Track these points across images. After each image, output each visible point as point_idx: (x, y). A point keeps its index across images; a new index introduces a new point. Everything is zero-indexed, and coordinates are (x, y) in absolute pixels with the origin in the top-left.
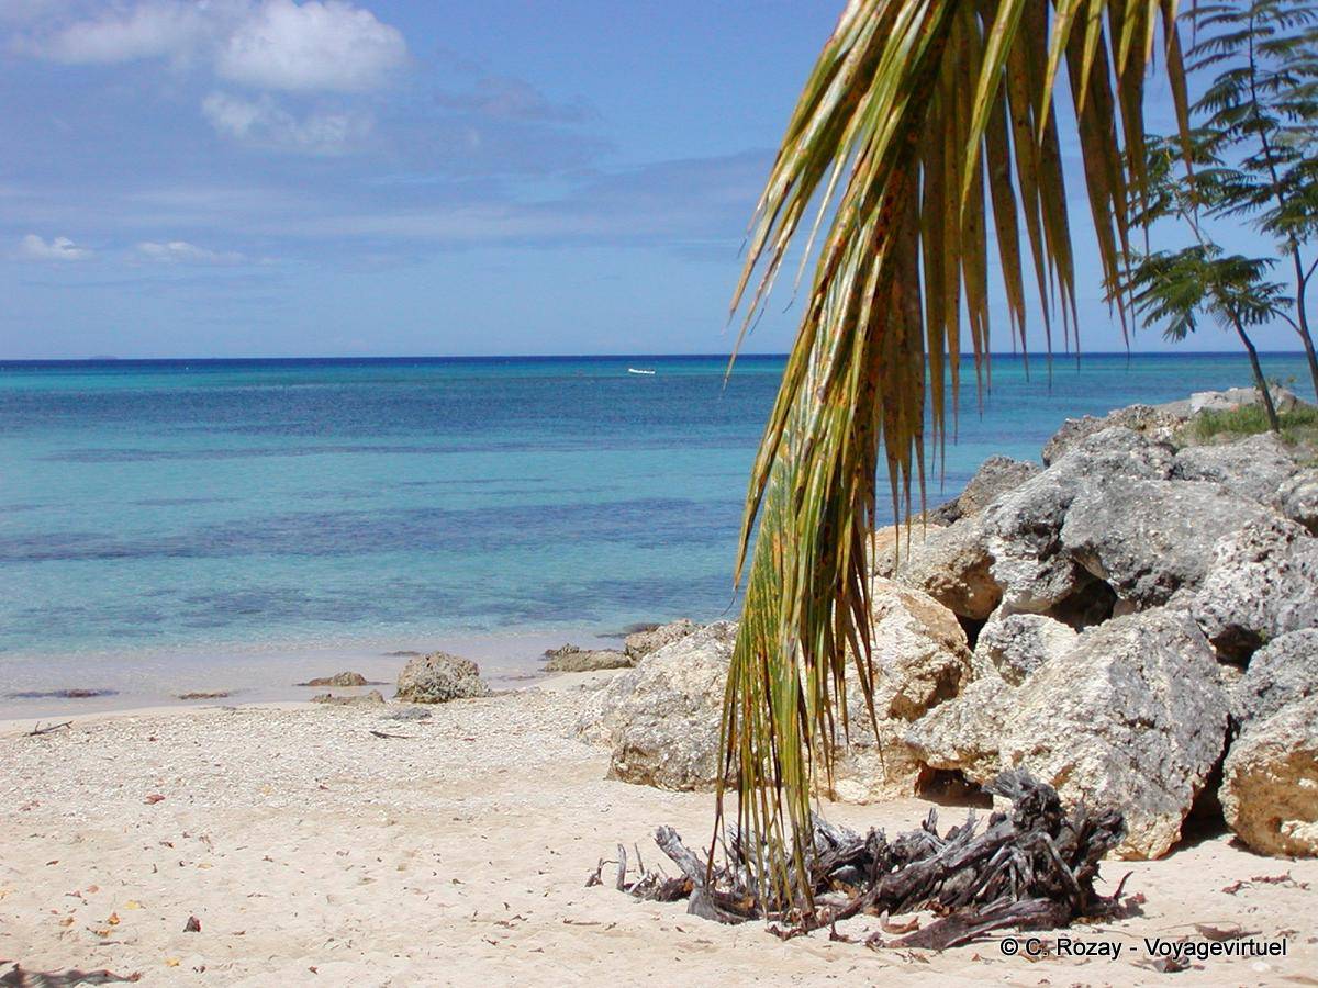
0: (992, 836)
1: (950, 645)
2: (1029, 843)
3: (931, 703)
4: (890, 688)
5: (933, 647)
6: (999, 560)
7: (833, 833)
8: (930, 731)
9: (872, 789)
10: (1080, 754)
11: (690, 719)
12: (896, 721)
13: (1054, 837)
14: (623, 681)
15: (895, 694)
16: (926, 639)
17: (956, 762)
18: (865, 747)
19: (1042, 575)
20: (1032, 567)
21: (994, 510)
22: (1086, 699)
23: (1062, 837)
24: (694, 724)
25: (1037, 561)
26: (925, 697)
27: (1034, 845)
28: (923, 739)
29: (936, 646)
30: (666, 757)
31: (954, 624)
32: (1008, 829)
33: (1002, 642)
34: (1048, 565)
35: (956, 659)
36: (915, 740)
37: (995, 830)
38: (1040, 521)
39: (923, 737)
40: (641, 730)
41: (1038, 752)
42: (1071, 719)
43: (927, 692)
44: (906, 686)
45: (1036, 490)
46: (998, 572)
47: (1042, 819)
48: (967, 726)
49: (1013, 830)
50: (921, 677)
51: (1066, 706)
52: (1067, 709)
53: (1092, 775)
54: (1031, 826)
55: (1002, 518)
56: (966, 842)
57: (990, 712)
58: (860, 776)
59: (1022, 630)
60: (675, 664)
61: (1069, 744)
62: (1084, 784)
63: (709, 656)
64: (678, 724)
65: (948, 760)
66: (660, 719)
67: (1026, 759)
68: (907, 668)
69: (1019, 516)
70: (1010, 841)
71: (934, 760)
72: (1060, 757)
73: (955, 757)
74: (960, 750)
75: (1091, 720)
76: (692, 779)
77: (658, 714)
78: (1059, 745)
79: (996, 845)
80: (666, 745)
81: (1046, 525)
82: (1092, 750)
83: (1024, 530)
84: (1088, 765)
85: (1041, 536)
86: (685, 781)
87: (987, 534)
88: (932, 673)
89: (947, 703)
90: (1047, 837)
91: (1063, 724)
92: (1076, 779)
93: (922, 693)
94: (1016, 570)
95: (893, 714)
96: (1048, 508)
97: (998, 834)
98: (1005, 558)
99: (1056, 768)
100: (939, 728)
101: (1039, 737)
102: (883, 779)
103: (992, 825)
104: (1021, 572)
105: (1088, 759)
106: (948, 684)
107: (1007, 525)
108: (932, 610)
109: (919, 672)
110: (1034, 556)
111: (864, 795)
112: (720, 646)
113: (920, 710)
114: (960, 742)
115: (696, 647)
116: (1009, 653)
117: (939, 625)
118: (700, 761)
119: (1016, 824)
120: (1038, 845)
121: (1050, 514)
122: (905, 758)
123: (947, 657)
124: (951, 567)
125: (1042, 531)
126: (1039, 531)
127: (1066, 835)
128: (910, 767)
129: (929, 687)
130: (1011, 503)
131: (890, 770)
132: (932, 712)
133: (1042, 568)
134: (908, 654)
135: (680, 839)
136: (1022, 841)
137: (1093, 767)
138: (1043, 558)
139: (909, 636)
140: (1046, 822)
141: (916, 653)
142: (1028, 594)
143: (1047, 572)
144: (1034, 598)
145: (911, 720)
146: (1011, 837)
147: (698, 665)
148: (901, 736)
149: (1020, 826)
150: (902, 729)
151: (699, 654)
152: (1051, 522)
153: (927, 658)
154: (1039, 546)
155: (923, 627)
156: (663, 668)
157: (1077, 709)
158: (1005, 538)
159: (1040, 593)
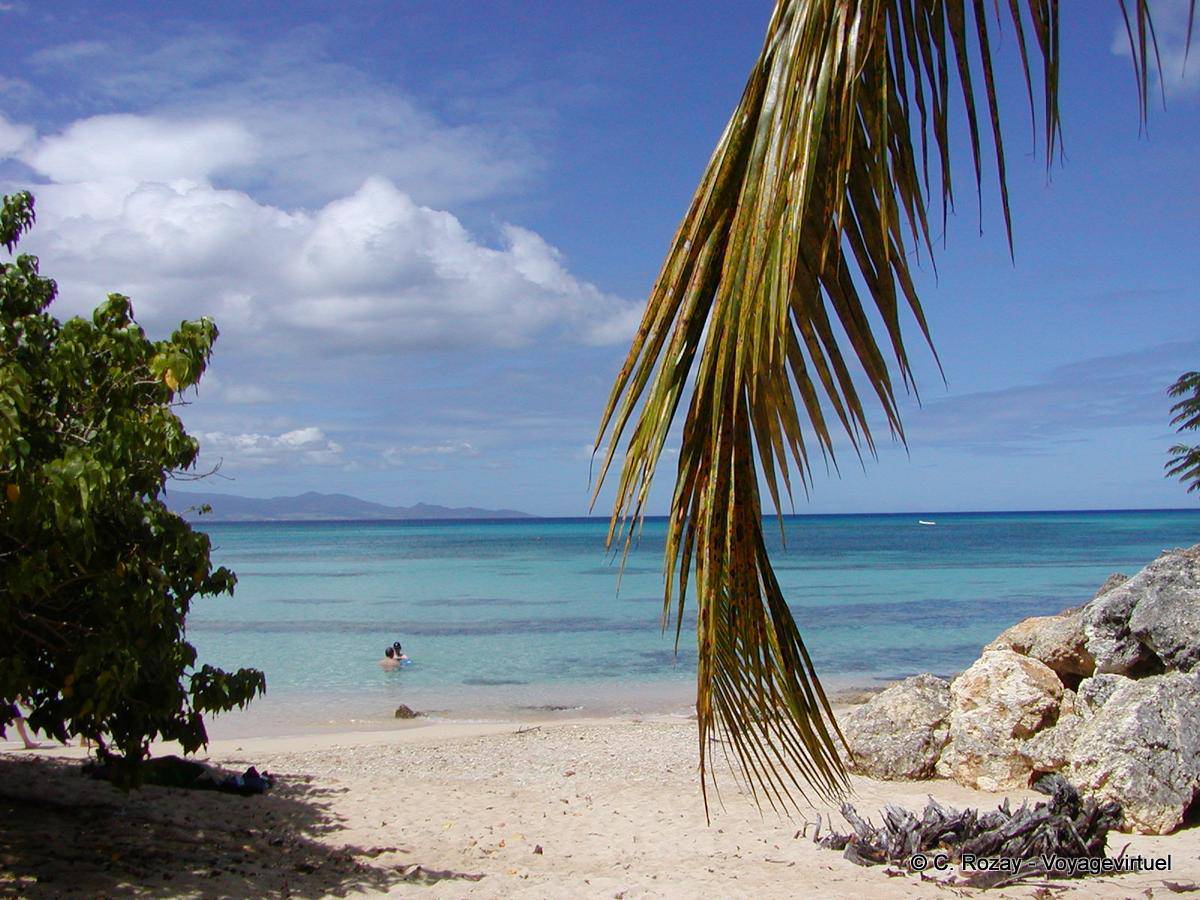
0: (1035, 817)
1: (1052, 693)
2: (1057, 822)
3: (1038, 729)
4: (1013, 719)
5: (1040, 694)
6: (1091, 639)
7: (942, 811)
8: (1035, 748)
9: (1000, 783)
10: (1115, 765)
11: (894, 735)
12: (1017, 740)
13: (1074, 819)
14: (860, 712)
15: (1015, 723)
16: (1035, 689)
17: (1051, 767)
18: (996, 756)
19: (1118, 649)
20: (1112, 644)
21: (1089, 608)
22: (1120, 730)
23: (1079, 819)
24: (894, 739)
25: (1115, 641)
26: (1035, 725)
27: (1060, 824)
28: (1031, 752)
29: (1042, 694)
30: (876, 759)
31: (1056, 680)
32: (1045, 813)
33: (1092, 691)
34: (1122, 643)
35: (1056, 702)
36: (1026, 753)
37: (1038, 813)
38: (1117, 615)
39: (1031, 750)
40: (862, 742)
41: (1090, 763)
42: (1110, 742)
43: (1036, 723)
44: (1022, 719)
45: (1116, 595)
46: (1090, 647)
47: (1067, 807)
48: (1058, 745)
49: (1048, 814)
50: (1032, 713)
51: (1108, 734)
52: (1108, 736)
53: (1122, 779)
54: (1060, 812)
55: (1093, 613)
56: (1019, 820)
57: (1072, 736)
58: (992, 775)
59: (1105, 684)
60: (890, 702)
61: (1109, 758)
62: (1117, 784)
63: (912, 698)
64: (885, 738)
65: (1046, 766)
66: (874, 736)
67: (1082, 767)
68: (1023, 707)
69: (1104, 612)
70: (1046, 821)
71: (1037, 765)
72: (1103, 767)
73: (1050, 764)
74: (1053, 760)
75: (1123, 743)
76: (891, 773)
77: (874, 732)
78: (1102, 760)
79: (1037, 823)
80: (877, 752)
81: (1120, 618)
82: (1123, 762)
83: (1106, 621)
84: (1120, 772)
85: (1118, 625)
86: (886, 774)
87: (1085, 623)
88: (1039, 710)
89: (1047, 730)
90: (1069, 819)
91: (1105, 746)
92: (1111, 781)
93: (1032, 723)
94: (1103, 646)
95: (1015, 735)
96: (1122, 607)
97: (1038, 816)
98: (1095, 638)
99: (1099, 774)
100: (1041, 746)
101: (1090, 753)
102: (1007, 777)
103: (1037, 810)
104: (1104, 647)
105: (1120, 769)
106: (1050, 717)
107: (1096, 617)
108: (1041, 670)
109: (1031, 710)
110: (1113, 638)
111: (995, 786)
112: (919, 691)
113: (1031, 734)
114: (1053, 755)
115: (904, 691)
116: (1096, 698)
117: (1045, 680)
118: (897, 762)
119: (1050, 810)
120: (1063, 824)
121: (1123, 611)
122: (1022, 764)
123: (1049, 701)
124: (1068, 643)
125: (1118, 621)
126: (1115, 621)
127: (1081, 818)
128: (1025, 769)
129: (1037, 720)
130: (1099, 604)
131: (1011, 771)
132: (1038, 735)
133: (1118, 645)
134: (1023, 698)
135: (855, 811)
136: (1052, 821)
137: (1122, 774)
138: (1119, 639)
139: (1024, 687)
140: (1069, 810)
141: (1028, 698)
142: (1109, 661)
143: (1122, 647)
144: (1113, 664)
145: (1025, 740)
146: (1046, 819)
147: (904, 703)
148: (1019, 749)
149: (1053, 811)
150: (1020, 745)
151: (906, 696)
152: (1123, 616)
153: (1035, 701)
154: (1116, 631)
155: (1034, 682)
156: (884, 704)
157: (1115, 736)
158: (1094, 626)
159: (1117, 660)
